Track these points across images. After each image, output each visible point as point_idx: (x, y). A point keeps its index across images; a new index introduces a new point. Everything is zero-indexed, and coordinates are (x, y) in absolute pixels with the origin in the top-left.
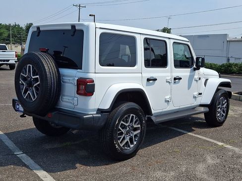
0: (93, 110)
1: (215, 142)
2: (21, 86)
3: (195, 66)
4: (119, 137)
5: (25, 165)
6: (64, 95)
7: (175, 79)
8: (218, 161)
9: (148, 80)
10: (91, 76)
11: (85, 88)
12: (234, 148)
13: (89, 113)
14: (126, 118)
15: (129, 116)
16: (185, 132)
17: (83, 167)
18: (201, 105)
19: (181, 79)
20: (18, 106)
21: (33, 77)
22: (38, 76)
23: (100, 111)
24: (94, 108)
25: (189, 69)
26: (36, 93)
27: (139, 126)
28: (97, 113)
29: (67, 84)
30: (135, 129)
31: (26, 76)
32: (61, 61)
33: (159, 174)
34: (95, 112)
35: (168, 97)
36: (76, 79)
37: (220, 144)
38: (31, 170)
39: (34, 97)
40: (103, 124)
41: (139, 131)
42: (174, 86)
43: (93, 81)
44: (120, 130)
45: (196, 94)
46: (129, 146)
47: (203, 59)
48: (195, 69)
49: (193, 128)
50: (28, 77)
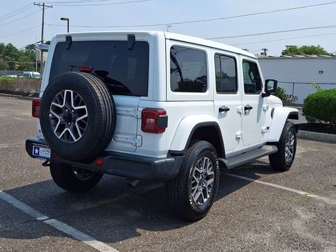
0: (163, 153)
1: (294, 191)
2: (52, 122)
3: (263, 91)
4: (193, 189)
5: (65, 235)
6: (119, 133)
7: (246, 109)
8: (313, 215)
9: (221, 110)
10: (162, 105)
11: (156, 121)
12: (322, 198)
13: (159, 157)
14: (200, 162)
15: (203, 159)
16: (250, 180)
17: (148, 233)
18: (268, 144)
19: (252, 108)
20: (37, 151)
21: (75, 108)
22: (84, 107)
23: (171, 154)
24: (164, 149)
25: (258, 96)
26: (80, 130)
27: (213, 173)
28: (168, 157)
29: (123, 117)
30: (208, 178)
31: (61, 106)
32: (112, 85)
33: (251, 236)
34: (165, 156)
35: (238, 133)
36: (141, 109)
37: (302, 193)
38: (80, 241)
39: (77, 136)
40: (178, 171)
41: (213, 180)
42: (245, 117)
43: (165, 113)
44: (194, 179)
45: (264, 128)
46: (203, 201)
47: (276, 82)
48: (263, 96)
49: (257, 174)
50: (65, 108)
